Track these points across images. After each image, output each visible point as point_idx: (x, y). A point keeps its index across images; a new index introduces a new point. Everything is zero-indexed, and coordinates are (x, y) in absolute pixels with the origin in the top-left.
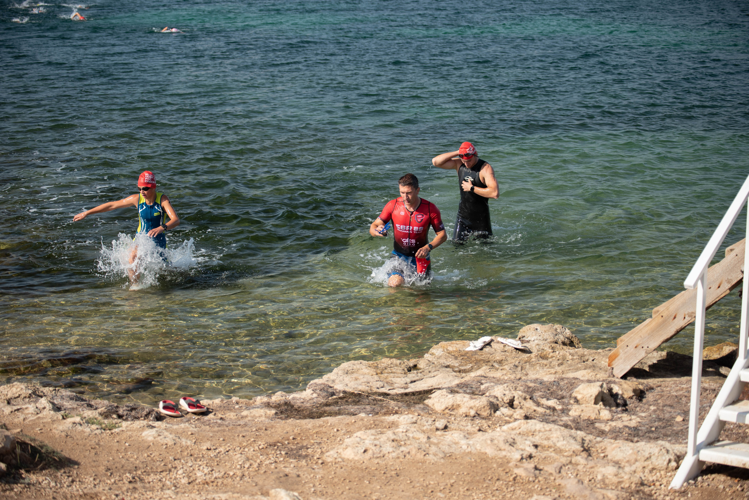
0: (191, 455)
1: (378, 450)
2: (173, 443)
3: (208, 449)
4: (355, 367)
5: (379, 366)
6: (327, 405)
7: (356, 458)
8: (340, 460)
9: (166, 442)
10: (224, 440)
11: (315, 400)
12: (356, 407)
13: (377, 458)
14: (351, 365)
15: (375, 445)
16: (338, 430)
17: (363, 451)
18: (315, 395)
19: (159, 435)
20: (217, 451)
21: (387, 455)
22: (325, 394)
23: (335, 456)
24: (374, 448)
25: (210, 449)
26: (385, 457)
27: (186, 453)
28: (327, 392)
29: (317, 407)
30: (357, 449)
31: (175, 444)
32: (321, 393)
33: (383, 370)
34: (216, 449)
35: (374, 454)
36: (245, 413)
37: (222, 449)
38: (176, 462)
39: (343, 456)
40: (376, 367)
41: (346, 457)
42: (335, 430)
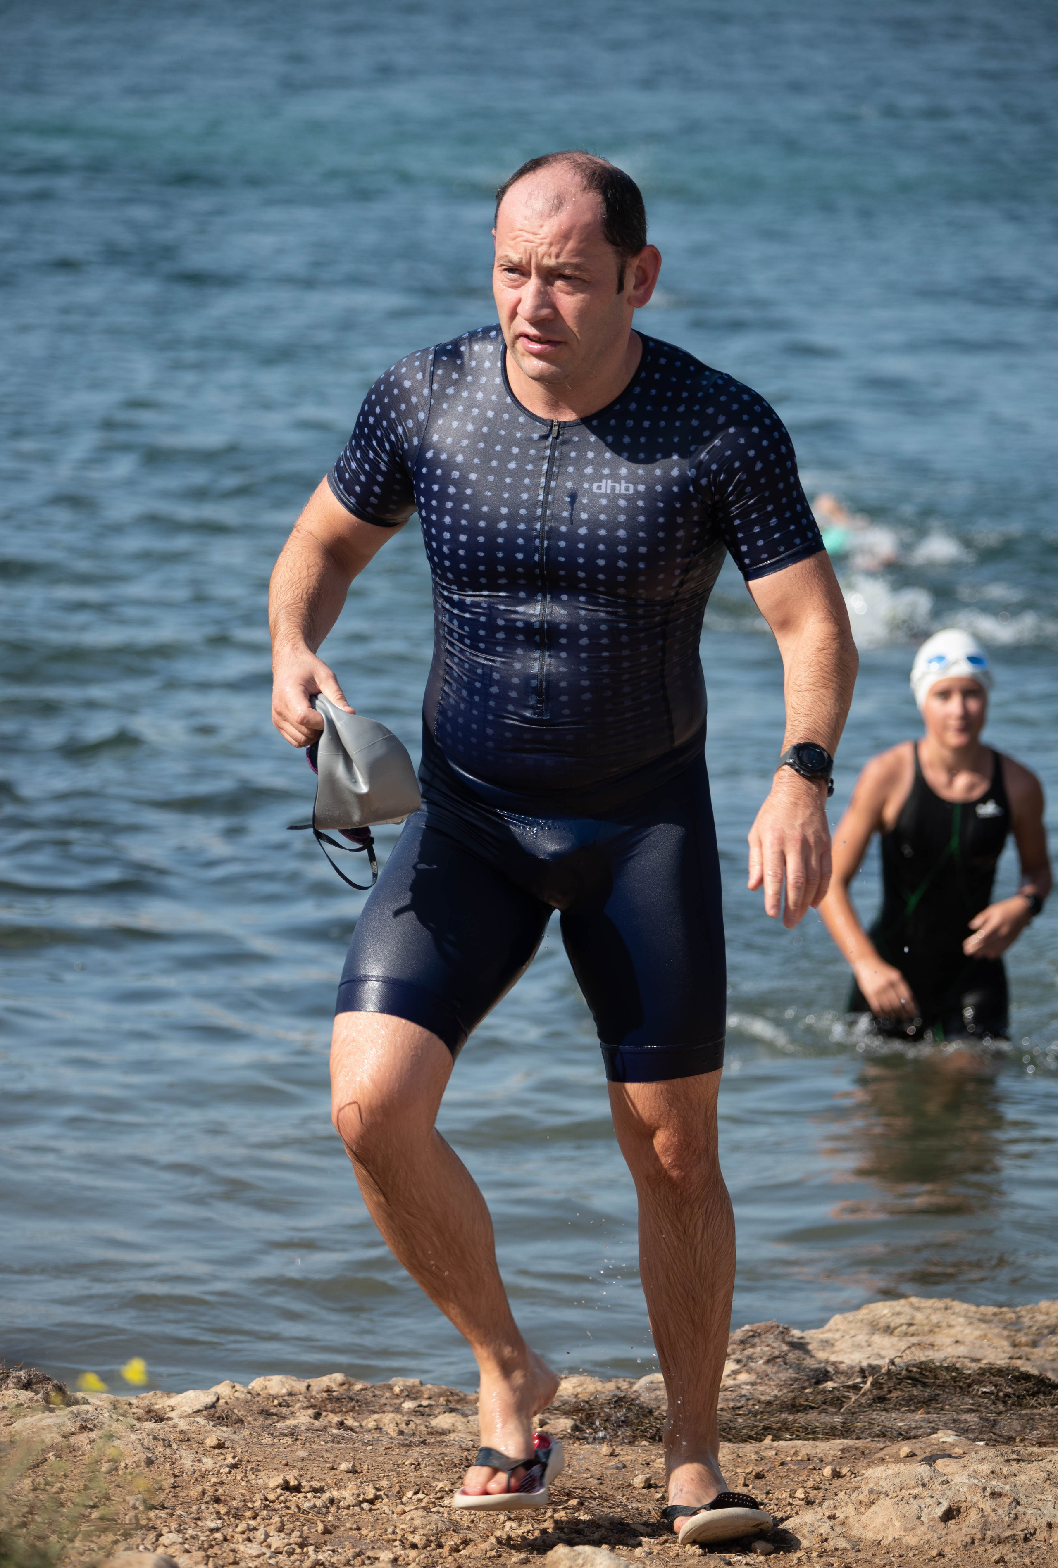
0: (217, 1500)
1: (1003, 1513)
2: (142, 1456)
3: (286, 1487)
4: (919, 1317)
5: (1026, 1321)
6: (794, 1407)
7: (911, 1540)
8: (842, 1543)
9: (111, 1452)
10: (354, 1471)
11: (746, 1390)
12: (919, 1416)
13: (1000, 1541)
14: (907, 1310)
15: (995, 1495)
16: (837, 1475)
17: (940, 1511)
18: (743, 1377)
19: (83, 1428)
20: (326, 1496)
21: (1040, 1535)
22: (791, 1373)
23: (825, 1529)
24: (987, 1505)
25: (297, 1489)
26: (1033, 1542)
27: (194, 1492)
28: (799, 1368)
29: (755, 1414)
30: (915, 1503)
31: (149, 1462)
32: (770, 1369)
33: (1041, 1335)
34: (321, 1490)
35: (986, 1525)
36: (443, 1421)
37: (347, 1494)
38: (152, 1514)
39: (856, 1532)
40: (1015, 1325)
41: (869, 1535)
42: (827, 1471)
